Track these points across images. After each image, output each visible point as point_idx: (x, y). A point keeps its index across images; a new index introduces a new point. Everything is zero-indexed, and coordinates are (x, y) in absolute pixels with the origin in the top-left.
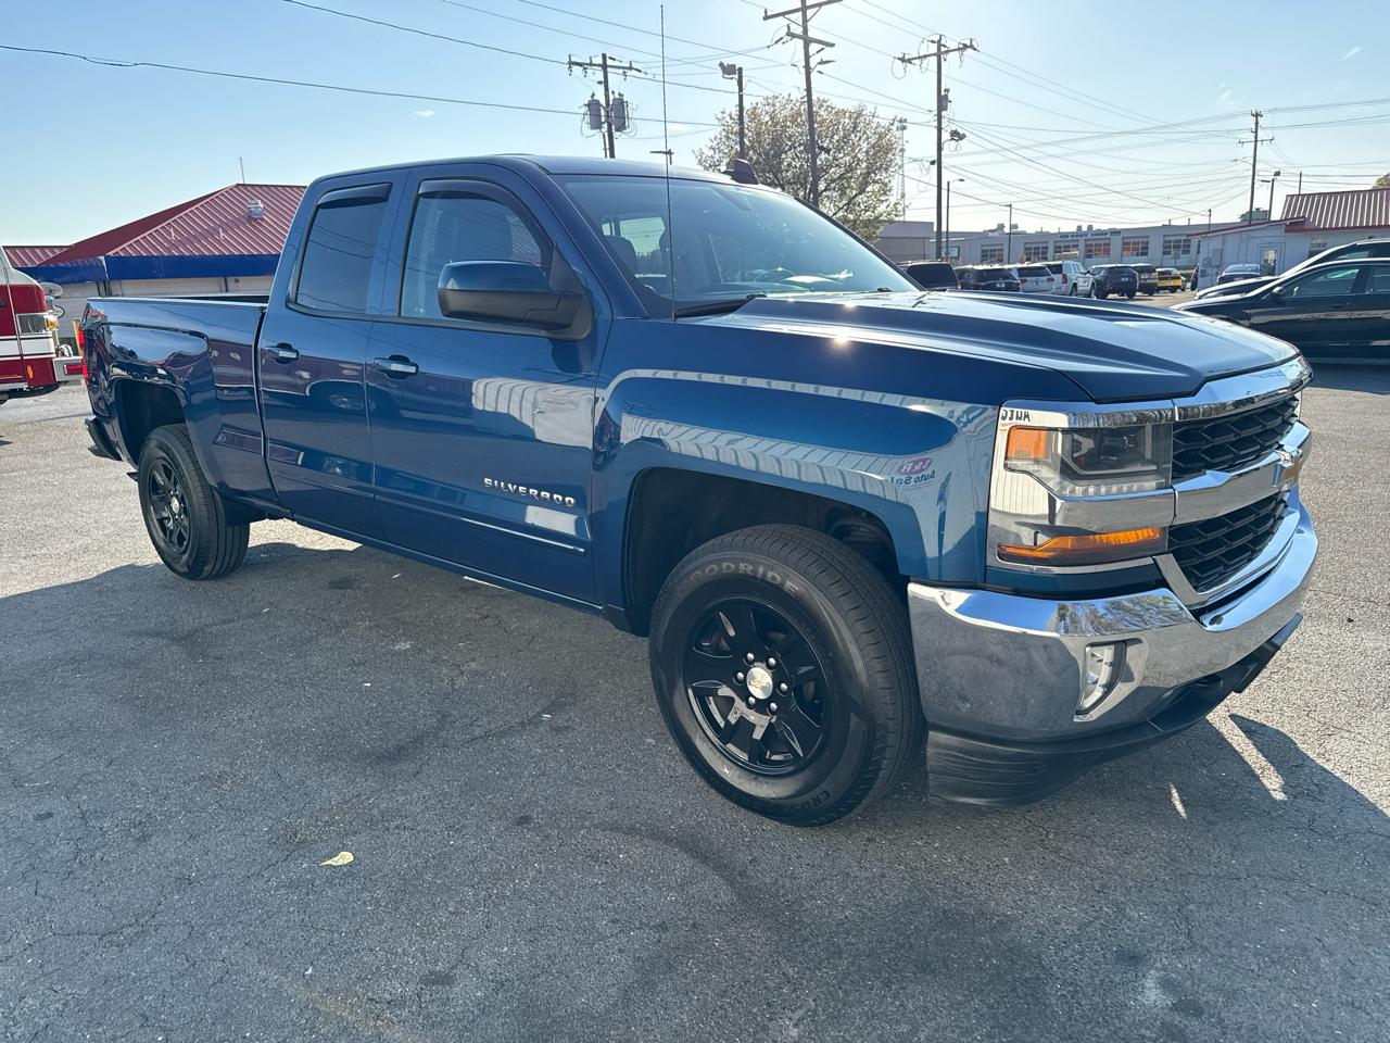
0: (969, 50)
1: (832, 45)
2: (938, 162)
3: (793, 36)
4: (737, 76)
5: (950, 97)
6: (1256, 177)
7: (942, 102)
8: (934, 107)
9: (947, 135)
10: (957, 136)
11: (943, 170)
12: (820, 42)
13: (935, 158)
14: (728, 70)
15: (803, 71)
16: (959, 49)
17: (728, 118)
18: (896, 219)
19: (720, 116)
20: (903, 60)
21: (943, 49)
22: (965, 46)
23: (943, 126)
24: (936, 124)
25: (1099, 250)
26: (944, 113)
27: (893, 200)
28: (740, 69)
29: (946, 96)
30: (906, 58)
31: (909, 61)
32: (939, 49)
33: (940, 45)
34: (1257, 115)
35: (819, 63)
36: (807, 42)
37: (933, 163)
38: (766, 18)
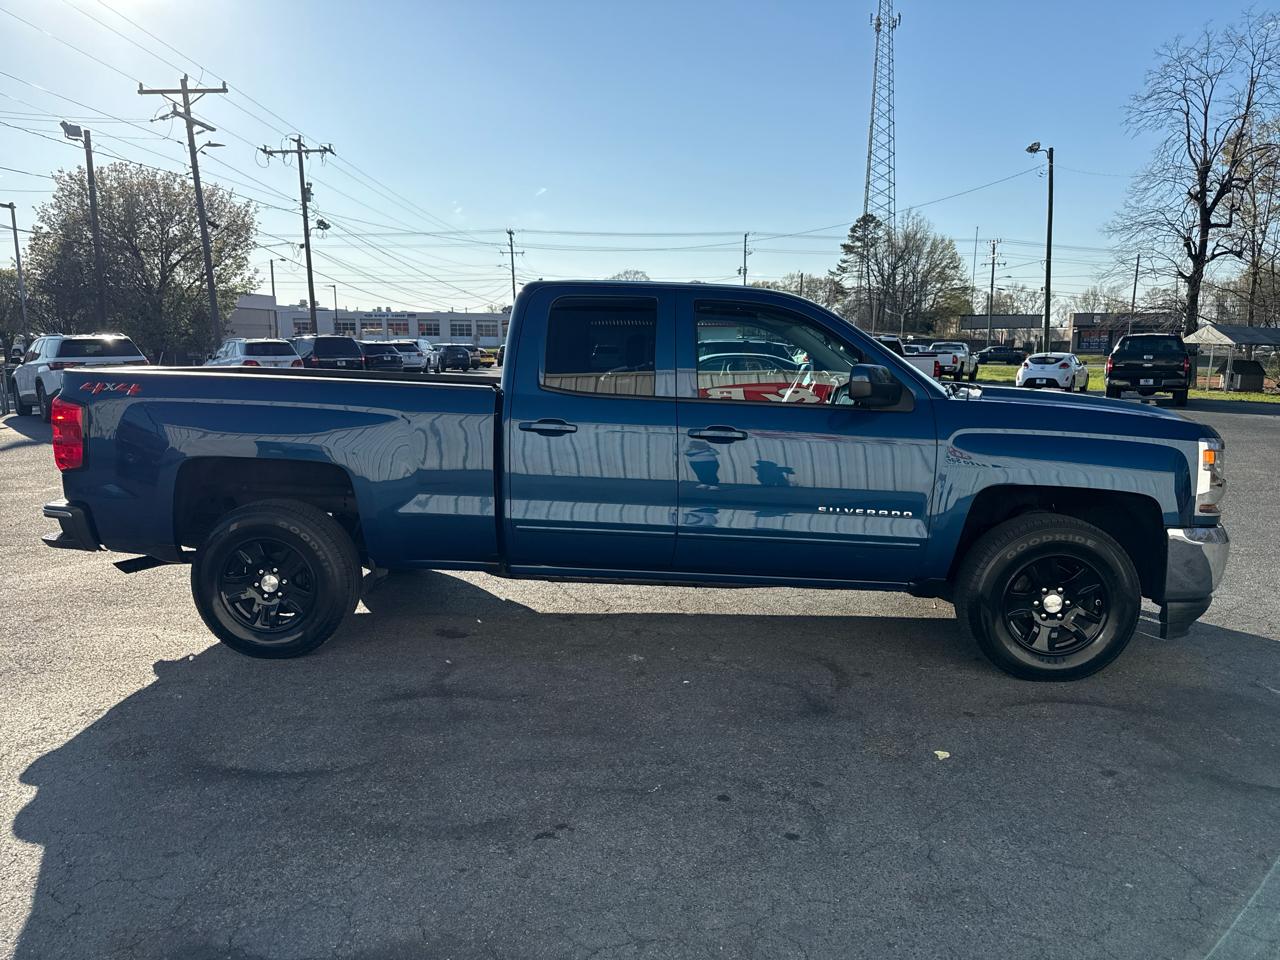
0: (328, 153)
1: (213, 130)
2: (307, 246)
3: (176, 113)
4: (83, 139)
5: (313, 190)
6: (516, 281)
7: (306, 194)
8: (299, 197)
9: (313, 225)
10: (323, 225)
11: (312, 254)
12: (202, 125)
13: (303, 242)
14: (71, 131)
15: (188, 149)
16: (320, 151)
17: (67, 178)
18: (252, 292)
19: (57, 174)
20: (265, 151)
21: (303, 148)
22: (326, 150)
23: (309, 215)
24: (301, 212)
25: (400, 329)
26: (308, 203)
27: (247, 274)
28: (87, 133)
29: (309, 190)
30: (268, 149)
31: (271, 153)
32: (299, 148)
33: (300, 145)
34: (510, 233)
35: (207, 145)
36: (191, 123)
37: (302, 246)
38: (141, 91)
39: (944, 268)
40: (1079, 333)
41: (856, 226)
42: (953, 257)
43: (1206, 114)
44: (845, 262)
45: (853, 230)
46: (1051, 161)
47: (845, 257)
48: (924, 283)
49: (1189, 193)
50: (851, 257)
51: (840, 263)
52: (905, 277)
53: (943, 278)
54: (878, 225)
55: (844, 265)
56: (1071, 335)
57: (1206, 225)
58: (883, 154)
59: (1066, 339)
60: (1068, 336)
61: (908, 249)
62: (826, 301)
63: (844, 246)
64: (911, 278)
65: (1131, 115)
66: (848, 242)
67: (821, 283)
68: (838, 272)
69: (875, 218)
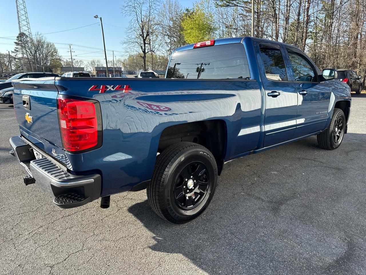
39: (52, 52)
40: (97, 72)
41: (19, 36)
42: (55, 49)
43: (141, 14)
44: (17, 48)
45: (18, 37)
46: (101, 21)
47: (17, 47)
48: (47, 56)
49: (140, 34)
50: (19, 47)
51: (15, 49)
52: (40, 55)
53: (52, 55)
54: (27, 37)
55: (17, 49)
56: (95, 73)
57: (145, 44)
58: (22, 12)
59: (94, 74)
60: (94, 73)
61: (39, 45)
62: (8, 62)
63: (16, 43)
64: (41, 55)
65: (123, 11)
66: (17, 41)
67: (5, 55)
68: (15, 52)
69: (25, 34)
